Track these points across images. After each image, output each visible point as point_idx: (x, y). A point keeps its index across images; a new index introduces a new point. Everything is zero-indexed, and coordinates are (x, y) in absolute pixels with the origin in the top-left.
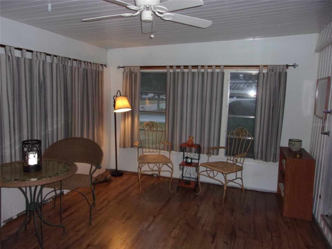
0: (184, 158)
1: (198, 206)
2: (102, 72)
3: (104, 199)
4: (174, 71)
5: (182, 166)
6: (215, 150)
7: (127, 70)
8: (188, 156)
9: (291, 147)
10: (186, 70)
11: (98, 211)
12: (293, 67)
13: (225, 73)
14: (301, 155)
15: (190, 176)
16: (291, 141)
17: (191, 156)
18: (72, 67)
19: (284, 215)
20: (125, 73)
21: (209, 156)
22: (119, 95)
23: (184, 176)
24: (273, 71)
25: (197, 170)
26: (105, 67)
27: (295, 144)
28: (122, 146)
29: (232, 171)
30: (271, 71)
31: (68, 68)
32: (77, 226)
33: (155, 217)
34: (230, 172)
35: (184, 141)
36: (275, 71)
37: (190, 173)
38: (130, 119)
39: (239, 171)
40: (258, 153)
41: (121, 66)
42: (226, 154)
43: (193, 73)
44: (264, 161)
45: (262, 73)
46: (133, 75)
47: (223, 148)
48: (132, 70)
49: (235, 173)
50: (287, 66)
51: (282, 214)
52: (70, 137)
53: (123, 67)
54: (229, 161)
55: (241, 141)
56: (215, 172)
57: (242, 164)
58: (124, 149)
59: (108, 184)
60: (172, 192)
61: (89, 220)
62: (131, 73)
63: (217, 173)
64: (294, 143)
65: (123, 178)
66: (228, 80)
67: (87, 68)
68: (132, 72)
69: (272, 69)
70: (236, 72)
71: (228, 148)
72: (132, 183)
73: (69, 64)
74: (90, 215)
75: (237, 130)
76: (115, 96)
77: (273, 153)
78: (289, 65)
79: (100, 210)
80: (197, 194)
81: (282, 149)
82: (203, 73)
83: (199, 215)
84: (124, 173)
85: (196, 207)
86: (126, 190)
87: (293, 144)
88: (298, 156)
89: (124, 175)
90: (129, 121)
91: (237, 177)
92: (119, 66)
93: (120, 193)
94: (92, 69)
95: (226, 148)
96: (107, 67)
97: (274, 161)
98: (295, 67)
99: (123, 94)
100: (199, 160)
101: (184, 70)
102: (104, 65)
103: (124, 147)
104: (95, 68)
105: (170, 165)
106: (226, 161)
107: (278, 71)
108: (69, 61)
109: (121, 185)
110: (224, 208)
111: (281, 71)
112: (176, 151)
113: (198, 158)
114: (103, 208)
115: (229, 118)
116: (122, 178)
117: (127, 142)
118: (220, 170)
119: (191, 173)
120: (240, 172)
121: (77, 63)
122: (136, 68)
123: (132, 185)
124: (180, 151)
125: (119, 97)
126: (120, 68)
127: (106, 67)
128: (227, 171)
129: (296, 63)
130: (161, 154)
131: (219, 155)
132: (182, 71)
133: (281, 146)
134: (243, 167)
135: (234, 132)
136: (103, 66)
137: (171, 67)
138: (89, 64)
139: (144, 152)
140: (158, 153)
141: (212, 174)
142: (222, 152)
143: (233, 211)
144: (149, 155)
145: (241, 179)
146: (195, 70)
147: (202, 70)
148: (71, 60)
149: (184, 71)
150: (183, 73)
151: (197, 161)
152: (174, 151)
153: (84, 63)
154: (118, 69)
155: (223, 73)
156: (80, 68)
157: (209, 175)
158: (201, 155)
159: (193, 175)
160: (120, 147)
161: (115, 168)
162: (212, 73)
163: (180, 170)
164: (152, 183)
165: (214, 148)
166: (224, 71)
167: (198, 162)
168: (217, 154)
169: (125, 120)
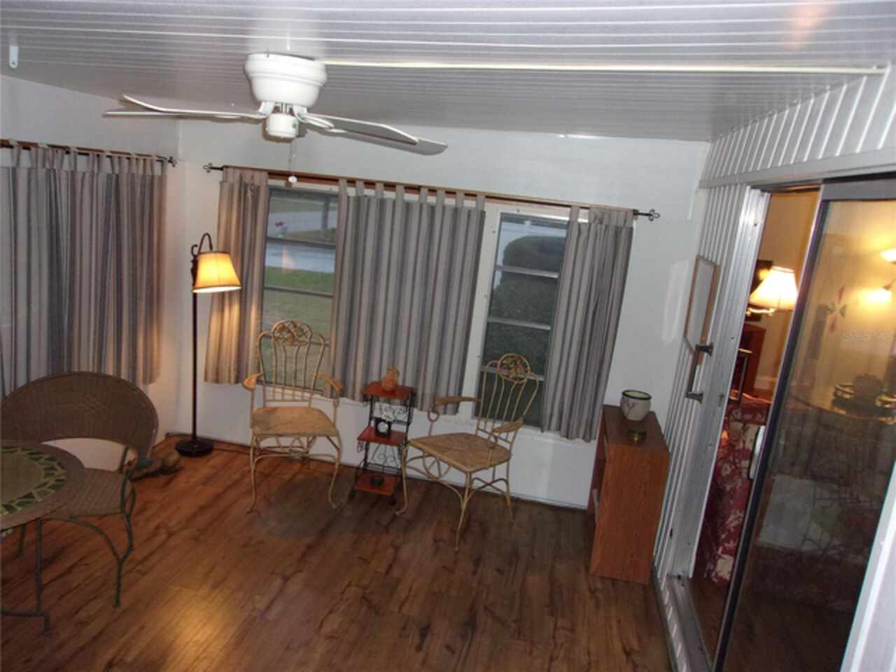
0: (371, 418)
1: (397, 548)
2: (162, 179)
3: (158, 527)
4: (360, 194)
5: (365, 443)
6: (450, 406)
7: (234, 177)
8: (383, 417)
9: (626, 410)
10: (389, 195)
11: (140, 562)
12: (647, 218)
13: (487, 215)
14: (643, 436)
15: (385, 461)
16: (626, 398)
17: (388, 417)
18: (73, 173)
19: (592, 571)
20: (226, 185)
21: (432, 421)
22: (208, 249)
23: (369, 461)
24: (601, 223)
25: (402, 456)
26: (170, 165)
27: (633, 405)
28: (211, 376)
29: (483, 466)
30: (597, 221)
31: (64, 176)
32: (81, 608)
33: (286, 579)
34: (479, 467)
35: (375, 378)
36: (605, 222)
37: (385, 456)
38: (236, 309)
39: (501, 463)
40: (551, 415)
41: (214, 165)
42: (476, 414)
43: (408, 206)
44: (564, 436)
45: (576, 224)
46: (249, 194)
47: (469, 399)
48: (247, 179)
49: (491, 469)
50: (636, 213)
51: (587, 568)
52: (65, 369)
53: (221, 169)
54: (481, 434)
55: (513, 387)
56: (444, 466)
57: (511, 444)
58: (216, 385)
59: (170, 481)
60: (334, 506)
61: (114, 592)
62: (243, 186)
63: (449, 469)
64: (632, 401)
65: (211, 463)
66: (494, 232)
67: (117, 171)
68: (246, 185)
69: (601, 216)
70: (515, 212)
71: (482, 401)
72: (237, 476)
73: (66, 166)
74: (119, 578)
75: (505, 358)
76: (196, 246)
77: (585, 417)
78: (641, 211)
79: (146, 558)
80: (397, 513)
81: (606, 408)
82: (432, 209)
83: (396, 572)
84: (216, 446)
85: (391, 551)
86: (218, 497)
87: (631, 405)
88: (636, 439)
89: (215, 453)
90: (232, 314)
91: (496, 478)
92: (210, 164)
93: (202, 509)
94: (133, 175)
95: (477, 401)
96: (177, 166)
97: (587, 438)
98: (651, 217)
99: (218, 248)
100: (408, 424)
101: (385, 192)
102: (168, 159)
103: (217, 381)
104: (141, 172)
105: (335, 439)
106: (473, 432)
107: (613, 223)
108: (66, 157)
109: (207, 481)
110: (457, 553)
111: (621, 224)
112: (353, 398)
113: (406, 420)
114: (151, 554)
115: (489, 326)
116: (209, 460)
117: (225, 367)
118: (455, 463)
119: (387, 455)
120: (505, 465)
121: (88, 161)
122: (257, 174)
123: (236, 483)
124: (362, 399)
125: (208, 255)
126: (213, 171)
127: (174, 166)
128: (472, 466)
129: (655, 208)
130: (313, 406)
131: (458, 414)
132: (379, 196)
133: (606, 402)
134: (513, 452)
135: (499, 362)
136: (166, 162)
137: (352, 182)
138: (125, 162)
139: (270, 401)
140: (306, 404)
141: (437, 469)
142: (467, 408)
143: (477, 562)
144: (283, 409)
145: (507, 482)
146: (412, 197)
147: (432, 200)
148: (72, 154)
149: (385, 197)
150: (382, 202)
151: (402, 428)
152: (346, 396)
153: (108, 159)
154: (208, 172)
155: (482, 215)
156: (97, 174)
157: (428, 473)
158: (416, 411)
159: (392, 461)
160: (206, 379)
161: (189, 431)
162: (456, 211)
163: (359, 452)
164: (287, 477)
165: (446, 402)
166: (485, 210)
167: (405, 431)
168: (456, 411)
169: (222, 310)
